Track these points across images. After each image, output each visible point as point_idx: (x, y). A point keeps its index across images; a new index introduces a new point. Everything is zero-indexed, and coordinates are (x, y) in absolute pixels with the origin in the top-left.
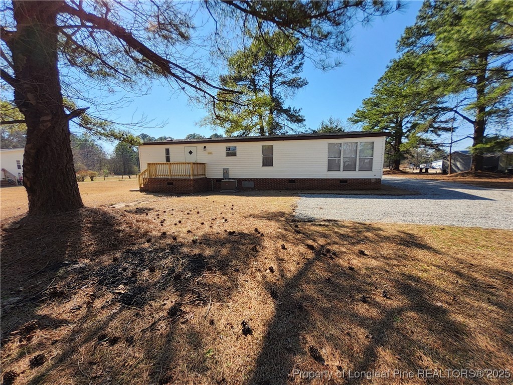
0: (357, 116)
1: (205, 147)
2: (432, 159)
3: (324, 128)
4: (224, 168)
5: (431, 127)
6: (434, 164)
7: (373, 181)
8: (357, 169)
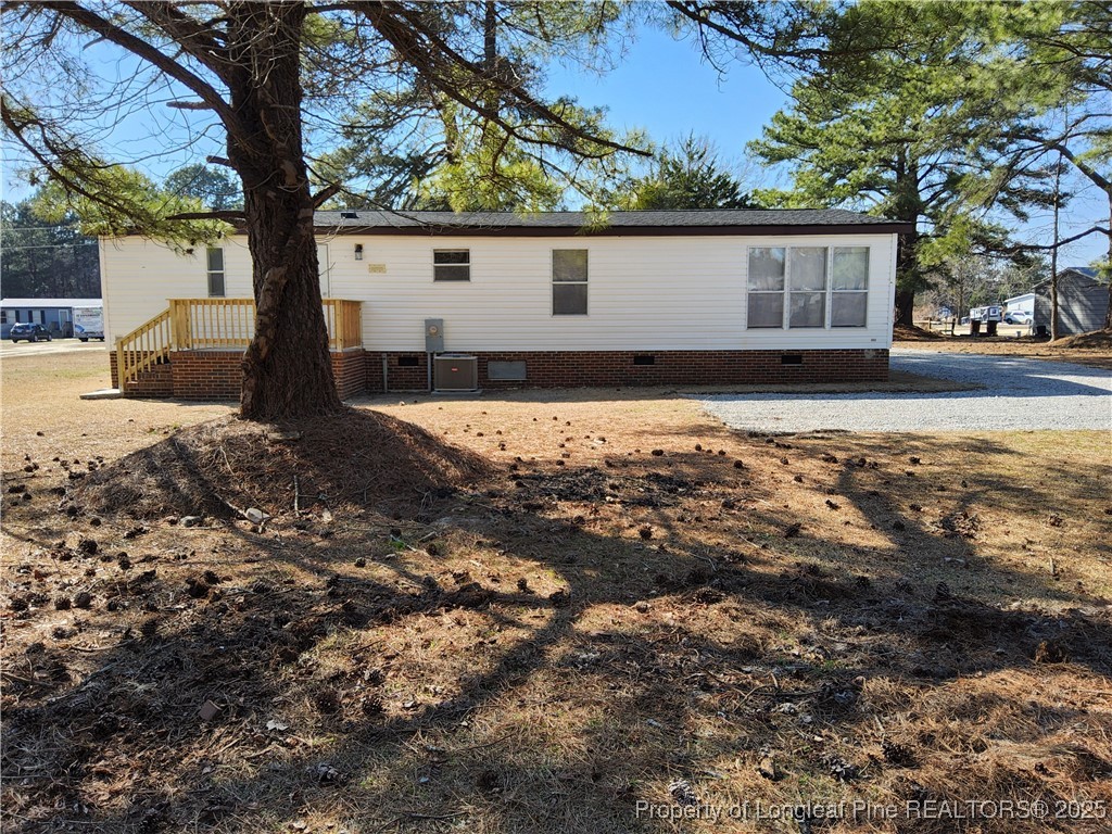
0: (778, 139)
1: (359, 248)
2: (1005, 289)
3: (670, 174)
4: (427, 317)
5: (1002, 190)
6: (1013, 307)
7: (868, 357)
8: (828, 322)
